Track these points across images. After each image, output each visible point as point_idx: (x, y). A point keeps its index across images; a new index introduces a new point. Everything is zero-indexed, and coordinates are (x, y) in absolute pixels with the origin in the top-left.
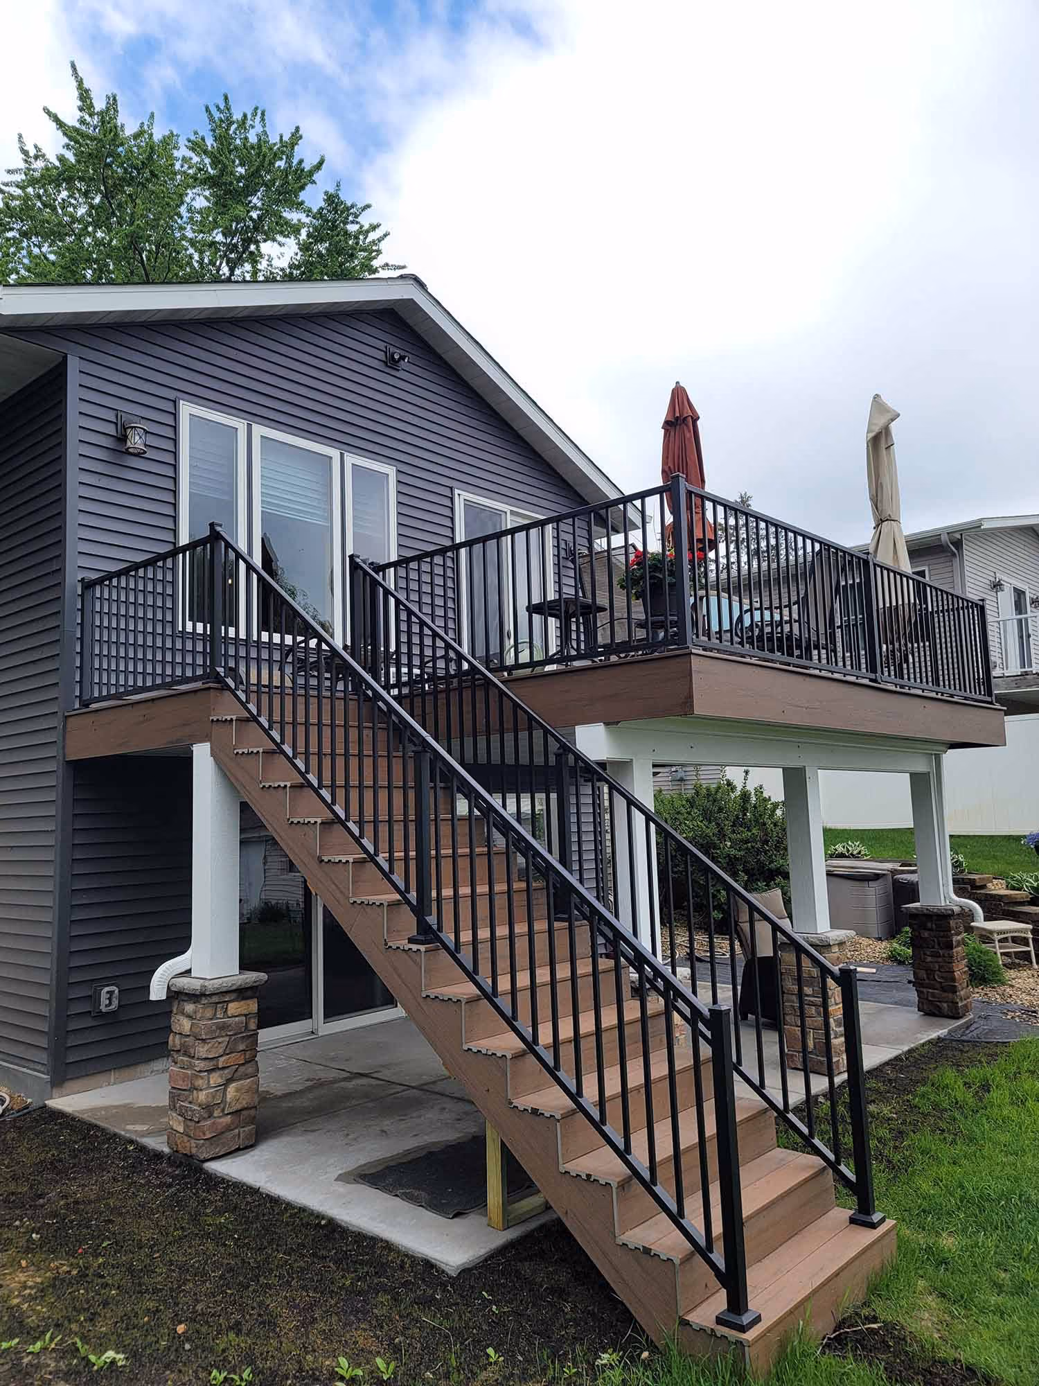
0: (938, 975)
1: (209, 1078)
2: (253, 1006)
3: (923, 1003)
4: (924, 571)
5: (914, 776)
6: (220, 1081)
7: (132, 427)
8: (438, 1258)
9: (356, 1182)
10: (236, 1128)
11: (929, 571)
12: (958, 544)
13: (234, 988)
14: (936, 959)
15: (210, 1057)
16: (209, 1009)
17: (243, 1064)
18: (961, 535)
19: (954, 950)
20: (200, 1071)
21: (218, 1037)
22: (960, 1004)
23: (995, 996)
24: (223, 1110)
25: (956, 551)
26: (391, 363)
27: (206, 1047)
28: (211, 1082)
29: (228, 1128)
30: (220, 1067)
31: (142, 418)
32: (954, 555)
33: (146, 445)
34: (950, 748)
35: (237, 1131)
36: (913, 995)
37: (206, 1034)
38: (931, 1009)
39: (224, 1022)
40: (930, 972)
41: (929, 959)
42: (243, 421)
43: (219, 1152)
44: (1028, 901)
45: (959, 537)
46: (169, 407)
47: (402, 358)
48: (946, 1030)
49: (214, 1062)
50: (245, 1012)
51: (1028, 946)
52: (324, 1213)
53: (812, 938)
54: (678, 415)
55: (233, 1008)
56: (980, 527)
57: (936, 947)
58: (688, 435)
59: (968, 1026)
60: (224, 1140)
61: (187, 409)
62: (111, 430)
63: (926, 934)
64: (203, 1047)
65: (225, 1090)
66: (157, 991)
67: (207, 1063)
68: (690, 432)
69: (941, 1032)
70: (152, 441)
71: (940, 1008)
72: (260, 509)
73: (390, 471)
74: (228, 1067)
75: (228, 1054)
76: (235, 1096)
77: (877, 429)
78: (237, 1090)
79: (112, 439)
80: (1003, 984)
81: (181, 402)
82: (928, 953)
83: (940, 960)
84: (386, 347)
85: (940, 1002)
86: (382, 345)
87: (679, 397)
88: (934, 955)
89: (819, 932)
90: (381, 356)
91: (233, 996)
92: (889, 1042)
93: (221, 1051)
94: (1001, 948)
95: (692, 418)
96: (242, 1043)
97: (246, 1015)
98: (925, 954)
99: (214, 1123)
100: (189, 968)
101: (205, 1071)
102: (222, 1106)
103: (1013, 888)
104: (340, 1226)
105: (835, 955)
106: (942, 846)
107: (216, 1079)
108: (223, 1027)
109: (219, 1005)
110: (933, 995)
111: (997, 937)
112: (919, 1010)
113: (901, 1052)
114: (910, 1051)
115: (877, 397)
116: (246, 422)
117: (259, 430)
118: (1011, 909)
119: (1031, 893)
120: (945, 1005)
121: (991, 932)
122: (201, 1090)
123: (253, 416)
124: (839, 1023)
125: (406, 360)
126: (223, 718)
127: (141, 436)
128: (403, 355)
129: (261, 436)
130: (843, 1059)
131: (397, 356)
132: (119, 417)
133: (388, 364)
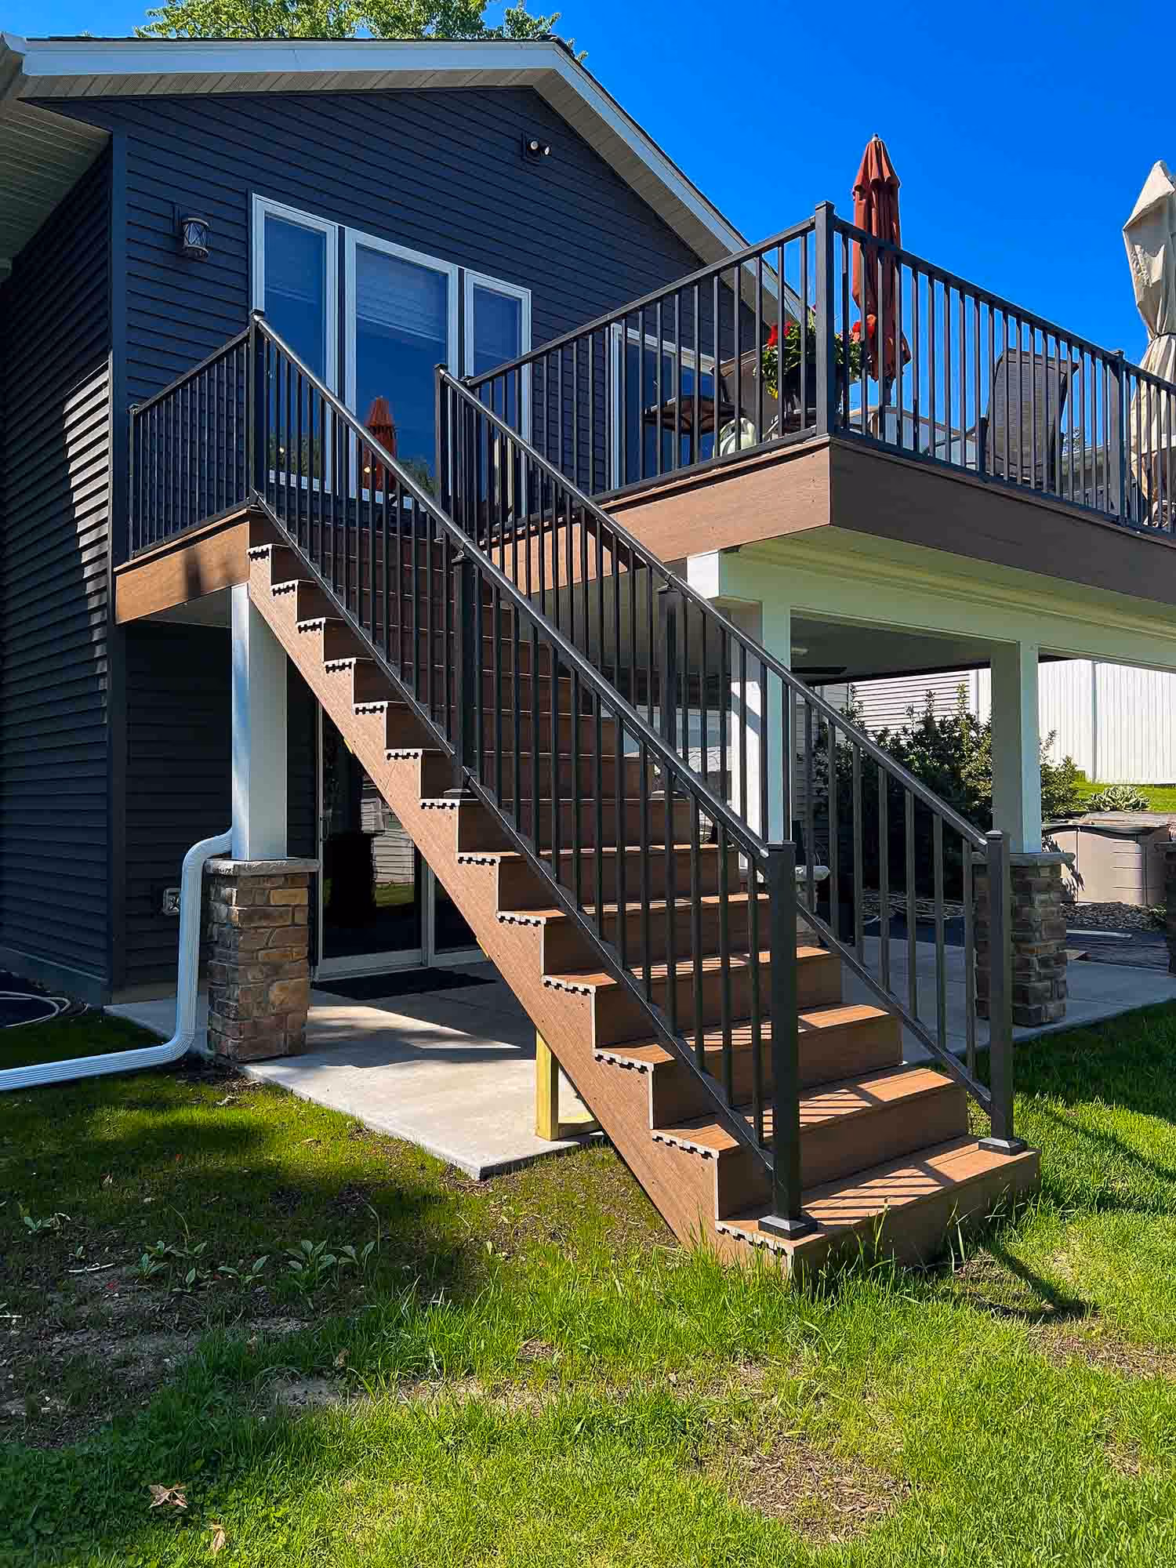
1: (246, 972)
2: (301, 896)
6: (259, 976)
7: (189, 222)
10: (281, 1031)
13: (279, 872)
16: (246, 894)
17: (290, 962)
20: (236, 964)
21: (261, 926)
24: (265, 1010)
26: (529, 156)
29: (272, 1030)
30: (260, 961)
33: (207, 247)
35: (282, 1035)
37: (242, 922)
39: (268, 911)
42: (331, 222)
43: (260, 1055)
46: (240, 201)
49: (253, 955)
50: (292, 903)
55: (277, 896)
61: (262, 206)
62: (167, 227)
64: (241, 936)
65: (267, 989)
67: (243, 955)
73: (524, 295)
74: (271, 963)
75: (271, 948)
76: (280, 995)
78: (281, 989)
79: (168, 238)
81: (254, 195)
84: (522, 135)
86: (519, 134)
89: (1025, 852)
90: (515, 147)
91: (280, 882)
93: (266, 943)
96: (289, 937)
97: (293, 907)
99: (254, 1022)
101: (241, 964)
102: (263, 1004)
107: (254, 974)
108: (264, 917)
109: (260, 891)
112: (1169, 972)
116: (337, 225)
117: (354, 236)
122: (237, 984)
123: (347, 217)
124: (1044, 963)
125: (547, 151)
126: (258, 549)
127: (200, 235)
128: (543, 145)
129: (357, 244)
130: (1046, 1007)
131: (534, 146)
132: (176, 212)
133: (525, 157)
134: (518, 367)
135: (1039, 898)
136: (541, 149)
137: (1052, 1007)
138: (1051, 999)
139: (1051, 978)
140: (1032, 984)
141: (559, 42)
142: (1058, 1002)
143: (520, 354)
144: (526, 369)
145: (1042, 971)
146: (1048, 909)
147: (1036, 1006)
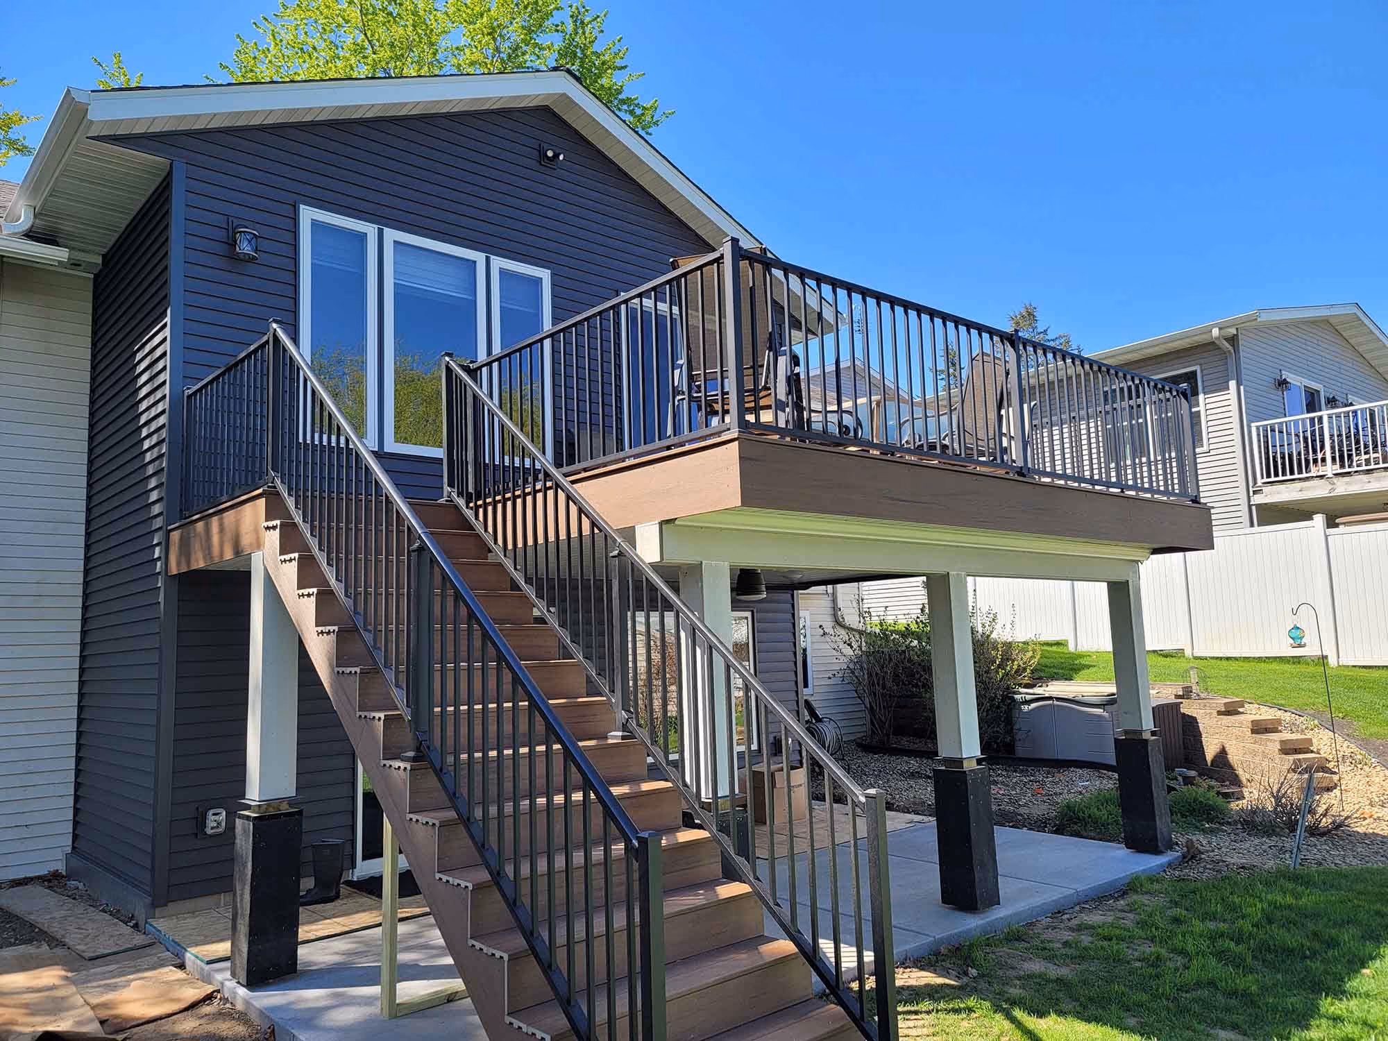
4: (1194, 373)
7: (241, 232)
11: (1202, 371)
12: (1233, 340)
18: (1237, 330)
25: (1233, 351)
26: (546, 161)
31: (255, 222)
32: (1228, 351)
33: (256, 250)
42: (372, 225)
45: (1234, 332)
46: (286, 211)
56: (1257, 319)
61: (308, 215)
62: (222, 236)
70: (264, 246)
73: (544, 274)
79: (221, 244)
81: (302, 207)
84: (540, 145)
86: (535, 143)
90: (534, 154)
116: (376, 226)
117: (391, 235)
123: (384, 219)
125: (561, 157)
126: (271, 524)
127: (250, 242)
128: (557, 152)
129: (394, 241)
131: (550, 154)
132: (230, 223)
133: (543, 163)
134: (541, 340)
136: (556, 156)
141: (568, 71)
143: (542, 330)
144: (547, 343)
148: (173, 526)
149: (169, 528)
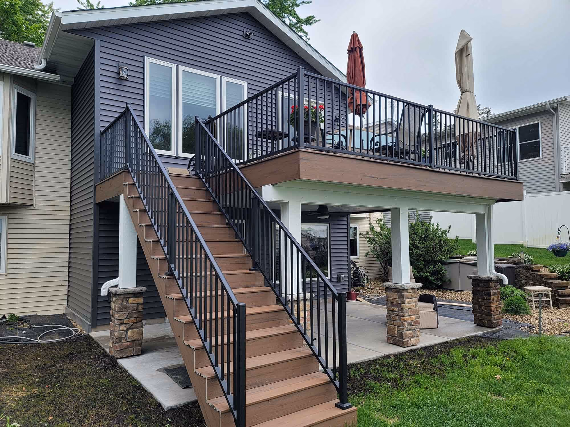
0: (484, 308)
1: (119, 327)
2: (141, 300)
3: (476, 320)
4: (537, 124)
5: (477, 215)
6: (124, 328)
7: (121, 68)
8: (163, 403)
9: (163, 372)
10: (132, 347)
11: (541, 123)
12: (556, 109)
13: (131, 292)
14: (483, 300)
15: (120, 319)
16: (120, 300)
17: (135, 323)
18: (558, 104)
19: (492, 297)
20: (116, 324)
21: (124, 311)
22: (493, 322)
23: (519, 319)
24: (126, 340)
25: (554, 113)
26: (247, 37)
27: (119, 315)
28: (121, 329)
29: (128, 347)
30: (125, 323)
31: (128, 64)
32: (554, 114)
33: (128, 75)
34: (496, 202)
35: (132, 348)
36: (472, 317)
37: (118, 310)
38: (479, 323)
39: (126, 306)
40: (480, 306)
41: (480, 300)
42: (174, 64)
43: (123, 356)
44: (557, 278)
45: (556, 106)
46: (140, 59)
47: (251, 34)
48: (482, 333)
49: (122, 321)
50: (137, 302)
51: (549, 298)
52: (140, 382)
53: (398, 286)
54: (352, 46)
55: (131, 300)
56: (566, 100)
57: (483, 294)
58: (356, 56)
59: (497, 332)
60: (127, 351)
61: (148, 60)
62: (115, 70)
63: (479, 289)
64: (117, 315)
65: (127, 332)
66: (103, 292)
67: (119, 321)
68: (357, 54)
69: (478, 333)
70: (130, 73)
71: (484, 323)
72: (182, 101)
73: (245, 84)
74: (128, 323)
75: (129, 318)
76: (131, 335)
77: (460, 47)
78: (132, 332)
79: (115, 73)
80: (528, 314)
81: (146, 57)
82: (480, 297)
83: (485, 301)
84: (244, 30)
85: (484, 320)
86: (242, 29)
87: (355, 38)
88: (483, 299)
89: (402, 283)
90: (242, 34)
91: (131, 296)
92: (447, 335)
93: (125, 317)
94: (535, 298)
95: (359, 47)
96: (135, 314)
97: (137, 304)
98: (478, 298)
99: (122, 344)
100: (117, 284)
101: (118, 324)
102: (125, 338)
103: (552, 272)
104: (143, 388)
105: (410, 294)
106: (490, 249)
107: (122, 327)
108: (126, 308)
109: (125, 299)
110: (481, 317)
111: (533, 294)
112: (474, 323)
113: (450, 340)
114: (455, 340)
115: (463, 31)
116: (176, 65)
117: (182, 68)
118: (548, 281)
119: (559, 274)
120: (486, 322)
121: (531, 291)
122: (116, 331)
123: (179, 62)
124: (410, 324)
125: (253, 34)
126: (125, 184)
127: (125, 72)
128: (251, 32)
129: (183, 71)
130: (411, 340)
131: (247, 33)
132: (118, 64)
133: (244, 37)
135: (407, 300)
137: (413, 340)
138: (413, 337)
139: (413, 330)
140: (405, 332)
142: (416, 338)
145: (409, 327)
146: (411, 304)
147: (406, 340)
148: (97, 184)
149: (95, 185)
